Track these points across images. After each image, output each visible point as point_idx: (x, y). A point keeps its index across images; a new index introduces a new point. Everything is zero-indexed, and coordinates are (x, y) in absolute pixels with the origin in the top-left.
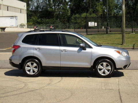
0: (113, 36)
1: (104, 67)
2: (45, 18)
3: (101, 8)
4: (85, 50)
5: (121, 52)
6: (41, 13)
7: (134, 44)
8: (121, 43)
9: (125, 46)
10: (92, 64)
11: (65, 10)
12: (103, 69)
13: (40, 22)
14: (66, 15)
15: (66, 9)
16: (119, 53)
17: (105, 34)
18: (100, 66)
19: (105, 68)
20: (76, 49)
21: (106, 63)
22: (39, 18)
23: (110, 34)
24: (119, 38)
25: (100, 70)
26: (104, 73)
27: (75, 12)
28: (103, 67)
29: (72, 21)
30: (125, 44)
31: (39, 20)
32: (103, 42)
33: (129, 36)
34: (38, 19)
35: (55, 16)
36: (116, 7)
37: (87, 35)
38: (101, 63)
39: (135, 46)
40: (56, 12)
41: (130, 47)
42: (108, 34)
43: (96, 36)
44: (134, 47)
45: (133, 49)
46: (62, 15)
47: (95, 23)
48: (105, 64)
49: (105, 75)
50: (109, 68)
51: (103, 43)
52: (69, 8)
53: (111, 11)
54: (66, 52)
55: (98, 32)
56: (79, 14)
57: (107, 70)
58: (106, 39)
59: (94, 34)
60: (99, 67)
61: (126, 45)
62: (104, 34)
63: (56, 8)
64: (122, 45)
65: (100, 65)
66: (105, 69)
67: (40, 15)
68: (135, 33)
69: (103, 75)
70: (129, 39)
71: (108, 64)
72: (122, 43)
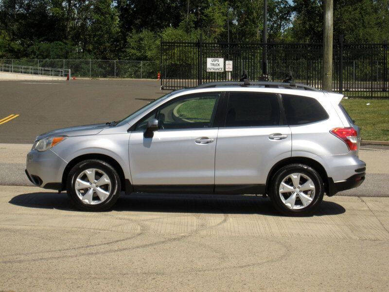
2: (38, 38)
3: (223, 13)
6: (23, 22)
11: (103, 14)
13: (19, 50)
14: (107, 32)
15: (106, 13)
22: (15, 36)
27: (138, 21)
29: (128, 50)
31: (17, 44)
34: (12, 40)
35: (69, 32)
36: (271, 11)
40: (74, 19)
46: (95, 30)
47: (227, 62)
52: (116, 7)
53: (254, 22)
56: (151, 31)
63: (75, 5)
67: (19, 29)
68: (349, 98)
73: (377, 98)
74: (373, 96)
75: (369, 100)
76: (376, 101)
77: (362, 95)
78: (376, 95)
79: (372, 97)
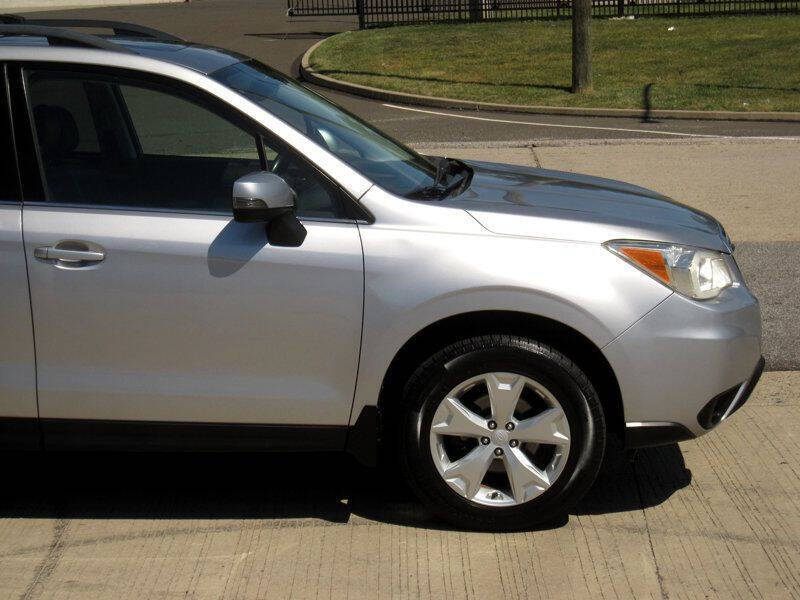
0: (511, 32)
1: (493, 425)
4: (296, 237)
5: (672, 255)
7: (647, 89)
8: (569, 82)
9: (592, 98)
10: (371, 395)
12: (486, 441)
16: (653, 264)
17: (465, 21)
18: (453, 415)
19: (509, 427)
20: (203, 230)
21: (523, 380)
23: (491, 20)
24: (549, 49)
25: (458, 447)
26: (497, 478)
28: (483, 423)
30: (590, 90)
32: (457, 71)
33: (606, 32)
37: (362, 27)
38: (467, 384)
39: (653, 101)
41: (626, 105)
42: (482, 20)
43: (412, 35)
44: (647, 105)
45: (645, 118)
48: (504, 387)
49: (504, 501)
50: (555, 429)
51: (454, 82)
54: (84, 263)
55: (426, 10)
57: (525, 448)
58: (474, 56)
59: (402, 24)
60: (439, 426)
61: (598, 94)
62: (460, 21)
64: (570, 90)
65: (451, 400)
66: (513, 442)
68: (636, 17)
69: (483, 497)
70: (610, 54)
71: (543, 391)
72: (575, 81)
73: (689, 15)
74: (681, 11)
75: (673, 21)
76: (685, 21)
77: (661, 12)
78: (687, 11)
79: (678, 15)
